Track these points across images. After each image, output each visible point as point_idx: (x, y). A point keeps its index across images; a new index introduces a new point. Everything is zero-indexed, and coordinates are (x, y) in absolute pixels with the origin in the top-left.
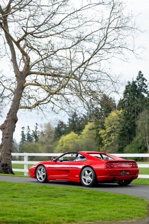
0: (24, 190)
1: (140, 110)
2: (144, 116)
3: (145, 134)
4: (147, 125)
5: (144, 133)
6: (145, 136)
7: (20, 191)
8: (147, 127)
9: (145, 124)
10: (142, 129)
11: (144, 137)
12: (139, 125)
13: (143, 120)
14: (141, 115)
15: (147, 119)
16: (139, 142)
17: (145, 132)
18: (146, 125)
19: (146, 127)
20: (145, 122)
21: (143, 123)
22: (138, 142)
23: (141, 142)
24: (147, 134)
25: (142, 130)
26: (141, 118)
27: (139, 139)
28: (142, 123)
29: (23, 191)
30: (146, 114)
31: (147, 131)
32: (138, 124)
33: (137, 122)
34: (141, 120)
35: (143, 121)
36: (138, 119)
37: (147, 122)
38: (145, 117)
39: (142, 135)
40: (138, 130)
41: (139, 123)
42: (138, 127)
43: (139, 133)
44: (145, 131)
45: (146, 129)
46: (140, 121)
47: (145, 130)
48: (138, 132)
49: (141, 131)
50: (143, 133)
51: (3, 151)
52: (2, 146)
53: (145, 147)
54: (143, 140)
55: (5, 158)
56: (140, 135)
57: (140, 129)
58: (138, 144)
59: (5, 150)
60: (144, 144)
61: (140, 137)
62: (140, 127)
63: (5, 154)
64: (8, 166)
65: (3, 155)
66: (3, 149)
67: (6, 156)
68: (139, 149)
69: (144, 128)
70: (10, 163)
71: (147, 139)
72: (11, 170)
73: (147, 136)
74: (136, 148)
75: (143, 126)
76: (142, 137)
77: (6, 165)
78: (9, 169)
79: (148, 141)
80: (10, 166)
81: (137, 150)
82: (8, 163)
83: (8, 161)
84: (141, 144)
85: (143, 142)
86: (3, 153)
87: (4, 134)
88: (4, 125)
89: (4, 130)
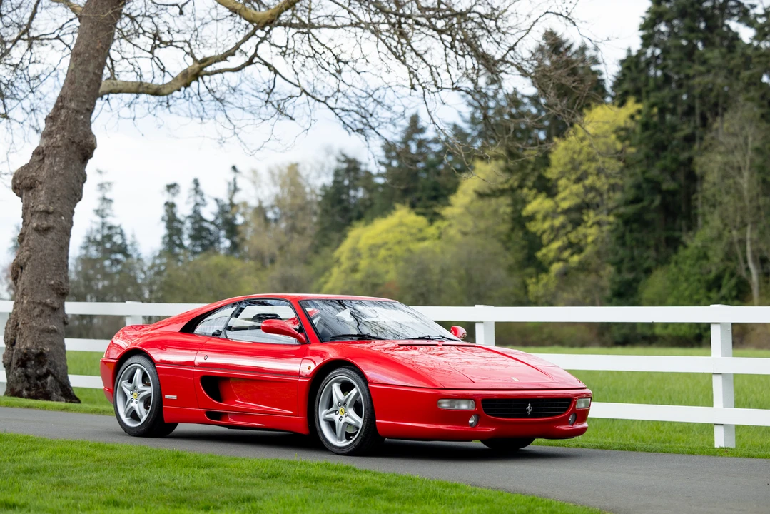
1: (716, 105)
2: (734, 135)
3: (738, 219)
4: (752, 176)
5: (736, 211)
6: (738, 224)
8: (749, 182)
9: (739, 169)
10: (728, 193)
11: (735, 233)
12: (712, 177)
13: (732, 152)
14: (725, 126)
15: (750, 146)
16: (710, 253)
17: (743, 208)
18: (746, 174)
19: (745, 186)
20: (739, 158)
21: (732, 168)
22: (706, 257)
23: (721, 255)
24: (749, 219)
25: (726, 199)
26: (722, 143)
27: (712, 240)
28: (726, 164)
30: (747, 127)
31: (747, 203)
32: (705, 168)
33: (703, 159)
34: (722, 149)
35: (731, 157)
36: (706, 148)
37: (752, 161)
38: (741, 140)
39: (723, 219)
40: (708, 200)
41: (710, 164)
42: (705, 185)
43: (712, 213)
44: (740, 205)
45: (745, 193)
46: (719, 158)
47: (741, 198)
48: (707, 208)
49: (721, 203)
50: (731, 210)
51: (23, 294)
52: (20, 270)
53: (740, 277)
54: (731, 244)
55: (34, 324)
56: (715, 221)
57: (714, 196)
58: (704, 262)
59: (32, 289)
60: (731, 265)
61: (715, 233)
62: (714, 184)
63: (35, 308)
64: (50, 364)
65: (25, 311)
66: (23, 284)
67: (37, 316)
68: (709, 289)
69: (733, 191)
70: (57, 351)
71: (751, 239)
72: (61, 383)
73: (752, 229)
74: (696, 284)
75: (731, 181)
76: (724, 229)
77: (40, 357)
78: (53, 375)
79: (753, 252)
80: (59, 363)
81: (702, 291)
82: (48, 349)
83: (49, 339)
84: (722, 267)
85: (729, 256)
86: (25, 301)
87: (32, 215)
88: (29, 171)
89: (30, 194)
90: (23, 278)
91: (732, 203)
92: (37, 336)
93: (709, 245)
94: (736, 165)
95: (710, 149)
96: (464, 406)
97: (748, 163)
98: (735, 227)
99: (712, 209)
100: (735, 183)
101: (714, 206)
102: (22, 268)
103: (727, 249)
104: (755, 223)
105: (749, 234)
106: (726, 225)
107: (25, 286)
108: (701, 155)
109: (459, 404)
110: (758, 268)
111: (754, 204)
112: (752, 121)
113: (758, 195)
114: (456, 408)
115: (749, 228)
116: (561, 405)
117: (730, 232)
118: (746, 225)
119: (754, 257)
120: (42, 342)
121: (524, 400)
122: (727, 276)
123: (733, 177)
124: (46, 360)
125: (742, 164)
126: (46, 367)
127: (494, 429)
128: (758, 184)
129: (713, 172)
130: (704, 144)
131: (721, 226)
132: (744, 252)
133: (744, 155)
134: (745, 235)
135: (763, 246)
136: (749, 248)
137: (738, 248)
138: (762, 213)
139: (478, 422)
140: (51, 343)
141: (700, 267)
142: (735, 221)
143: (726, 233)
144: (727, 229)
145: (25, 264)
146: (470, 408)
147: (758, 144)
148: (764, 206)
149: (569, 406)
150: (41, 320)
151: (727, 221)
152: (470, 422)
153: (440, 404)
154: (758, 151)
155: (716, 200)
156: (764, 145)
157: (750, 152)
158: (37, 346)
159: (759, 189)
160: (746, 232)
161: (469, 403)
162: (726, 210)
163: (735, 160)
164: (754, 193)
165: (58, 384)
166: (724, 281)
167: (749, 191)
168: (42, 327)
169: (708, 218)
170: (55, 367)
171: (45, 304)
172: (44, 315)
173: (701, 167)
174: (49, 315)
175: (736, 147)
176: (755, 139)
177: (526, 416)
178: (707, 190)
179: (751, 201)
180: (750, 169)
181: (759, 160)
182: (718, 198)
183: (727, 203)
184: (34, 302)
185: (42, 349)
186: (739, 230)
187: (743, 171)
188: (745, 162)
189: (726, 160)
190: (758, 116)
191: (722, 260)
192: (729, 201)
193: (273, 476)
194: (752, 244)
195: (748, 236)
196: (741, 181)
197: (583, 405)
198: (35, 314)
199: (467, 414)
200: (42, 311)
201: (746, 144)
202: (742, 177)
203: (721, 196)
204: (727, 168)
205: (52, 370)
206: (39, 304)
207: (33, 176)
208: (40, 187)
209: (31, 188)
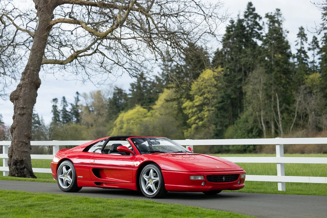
0: (47, 207)
1: (249, 68)
2: (257, 78)
3: (258, 108)
4: (263, 93)
6: (258, 110)
7: (40, 209)
8: (262, 95)
9: (258, 90)
10: (254, 99)
11: (257, 113)
12: (249, 93)
13: (256, 84)
14: (253, 75)
15: (262, 82)
16: (249, 120)
17: (260, 104)
18: (261, 92)
19: (261, 96)
20: (258, 87)
21: (256, 90)
22: (247, 122)
23: (252, 121)
24: (262, 108)
25: (254, 101)
26: (252, 81)
28: (253, 89)
29: (45, 209)
30: (261, 75)
31: (261, 102)
32: (246, 90)
33: (245, 87)
34: (252, 83)
35: (255, 86)
36: (246, 83)
37: (262, 87)
39: (253, 108)
40: (248, 101)
41: (248, 89)
42: (246, 96)
43: (249, 106)
44: (259, 103)
45: (261, 99)
46: (251, 87)
47: (259, 100)
48: (247, 104)
49: (252, 103)
50: (256, 105)
51: (15, 138)
53: (259, 128)
54: (256, 117)
55: (19, 150)
56: (250, 109)
57: (250, 100)
59: (18, 136)
60: (256, 124)
61: (250, 113)
62: (250, 96)
63: (19, 143)
64: (25, 164)
65: (16, 145)
66: (15, 134)
67: (20, 146)
68: (248, 133)
69: (256, 98)
70: (28, 159)
71: (263, 115)
72: (29, 171)
73: (263, 112)
74: (244, 131)
75: (255, 95)
76: (253, 112)
77: (22, 162)
78: (27, 168)
79: (263, 120)
80: (29, 164)
81: (246, 134)
82: (25, 159)
84: (253, 125)
85: (255, 121)
86: (16, 141)
87: (18, 109)
88: (16, 93)
89: (17, 101)
91: (256, 103)
92: (20, 154)
93: (248, 117)
94: (257, 89)
95: (248, 83)
96: (200, 178)
97: (261, 88)
98: (257, 111)
99: (249, 105)
100: (257, 95)
101: (249, 103)
102: (14, 129)
103: (254, 119)
104: (264, 109)
105: (262, 113)
106: (254, 110)
107: (15, 136)
108: (245, 86)
109: (198, 178)
110: (265, 125)
111: (264, 103)
112: (262, 73)
113: (265, 100)
114: (197, 179)
115: (262, 111)
116: (235, 177)
117: (255, 112)
118: (261, 110)
120: (22, 156)
121: (222, 176)
122: (255, 129)
123: (256, 93)
125: (259, 89)
127: (211, 187)
128: (265, 96)
129: (249, 92)
130: (246, 81)
131: (252, 111)
132: (261, 119)
133: (260, 86)
134: (261, 114)
135: (267, 118)
136: (262, 118)
137: (258, 119)
138: (267, 106)
139: (205, 184)
140: (26, 156)
141: (245, 125)
142: (257, 109)
143: (254, 113)
144: (254, 111)
145: (15, 127)
146: (202, 179)
147: (264, 82)
148: (267, 103)
149: (238, 177)
150: (22, 148)
151: (254, 109)
152: (202, 184)
153: (190, 177)
154: (265, 84)
155: (250, 101)
156: (267, 82)
157: (262, 85)
158: (20, 157)
159: (265, 97)
161: (202, 177)
162: (254, 105)
163: (257, 87)
166: (254, 130)
168: (22, 150)
169: (248, 108)
170: (27, 165)
171: (23, 142)
173: (245, 90)
174: (25, 146)
175: (257, 82)
176: (263, 80)
177: (223, 182)
178: (247, 98)
179: (262, 102)
180: (262, 90)
181: (265, 87)
184: (19, 141)
185: (22, 159)
186: (259, 112)
187: (260, 91)
189: (253, 87)
190: (264, 72)
191: (253, 123)
192: (255, 102)
194: (263, 117)
195: (262, 114)
196: (259, 95)
197: (243, 177)
199: (201, 181)
200: (22, 145)
201: (260, 81)
202: (259, 93)
203: (252, 100)
204: (254, 90)
206: (21, 142)
207: (18, 95)
208: (20, 99)
209: (17, 99)
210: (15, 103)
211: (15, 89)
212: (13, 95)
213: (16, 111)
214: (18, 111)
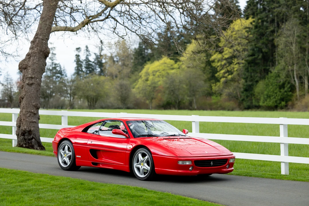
1: (283, 19)
2: (290, 30)
3: (291, 62)
4: (296, 46)
5: (290, 59)
6: (291, 64)
8: (295, 48)
9: (292, 43)
10: (287, 52)
11: (290, 67)
12: (281, 47)
13: (289, 37)
14: (286, 26)
15: (296, 35)
16: (281, 75)
17: (292, 58)
18: (294, 45)
19: (294, 50)
20: (291, 39)
21: (289, 43)
22: (279, 76)
23: (284, 75)
24: (295, 62)
25: (287, 54)
26: (285, 34)
27: (281, 70)
28: (286, 41)
30: (294, 27)
31: (294, 56)
32: (278, 43)
33: (278, 39)
34: (285, 35)
35: (288, 39)
36: (279, 36)
37: (296, 40)
38: (292, 32)
39: (285, 62)
40: (280, 55)
41: (281, 42)
42: (279, 50)
43: (281, 60)
44: (292, 56)
45: (294, 52)
46: (284, 39)
47: (292, 54)
48: (279, 58)
49: (285, 56)
50: (288, 59)
51: (23, 108)
52: (22, 100)
53: (292, 84)
54: (288, 71)
55: (27, 120)
56: (282, 63)
57: (282, 53)
58: (278, 78)
59: (27, 107)
60: (289, 79)
61: (282, 67)
62: (282, 49)
63: (28, 114)
64: (33, 134)
65: (24, 115)
66: (23, 104)
67: (29, 116)
68: (280, 88)
69: (289, 51)
70: (36, 129)
71: (296, 70)
72: (37, 141)
73: (296, 66)
74: (275, 86)
75: (288, 48)
76: (286, 66)
77: (30, 132)
78: (35, 139)
79: (297, 74)
80: (37, 134)
81: (278, 89)
82: (33, 129)
83: (33, 125)
84: (285, 80)
85: (288, 76)
86: (24, 111)
87: (26, 79)
88: (25, 62)
89: (25, 71)
90: (23, 102)
91: (289, 56)
92: (28, 124)
93: (280, 72)
94: (290, 42)
95: (280, 36)
97: (295, 40)
98: (290, 65)
99: (281, 58)
100: (290, 49)
101: (282, 57)
102: (22, 99)
103: (287, 73)
104: (297, 63)
105: (295, 67)
106: (286, 64)
107: (24, 106)
108: (277, 38)
110: (298, 81)
111: (297, 56)
112: (296, 25)
113: (298, 53)
115: (295, 65)
117: (288, 67)
118: (294, 65)
119: (297, 76)
120: (30, 126)
122: (287, 83)
123: (289, 47)
124: (32, 133)
125: (293, 41)
126: (32, 136)
128: (299, 49)
129: (281, 44)
130: (278, 34)
131: (285, 65)
132: (293, 74)
133: (293, 38)
134: (294, 68)
135: (300, 72)
136: (295, 73)
137: (291, 73)
138: (300, 60)
140: (34, 127)
141: (277, 80)
142: (290, 63)
143: (286, 67)
144: (287, 66)
145: (24, 97)
147: (298, 34)
148: (301, 57)
150: (30, 118)
151: (287, 63)
154: (298, 36)
155: (283, 55)
156: (301, 34)
157: (295, 37)
158: (28, 128)
159: (299, 51)
160: (294, 67)
162: (287, 58)
163: (290, 40)
164: (297, 52)
165: (36, 142)
166: (285, 85)
167: (295, 51)
168: (30, 121)
169: (280, 61)
170: (35, 136)
171: (31, 112)
172: (31, 116)
173: (277, 43)
174: (33, 116)
175: (290, 35)
178: (279, 51)
179: (296, 55)
180: (295, 43)
181: (299, 40)
182: (284, 55)
183: (287, 56)
184: (27, 111)
185: (30, 129)
186: (291, 66)
187: (293, 44)
188: (294, 41)
189: (286, 40)
190: (298, 24)
191: (285, 78)
192: (288, 55)
193: (117, 195)
194: (296, 72)
195: (295, 68)
196: (292, 48)
198: (28, 116)
200: (30, 115)
201: (294, 34)
202: (293, 46)
203: (284, 53)
204: (287, 43)
205: (34, 137)
206: (29, 112)
207: (26, 64)
208: (29, 68)
209: (26, 68)
210: (24, 73)
211: (24, 58)
212: (22, 64)
213: (25, 81)
214: (27, 81)
